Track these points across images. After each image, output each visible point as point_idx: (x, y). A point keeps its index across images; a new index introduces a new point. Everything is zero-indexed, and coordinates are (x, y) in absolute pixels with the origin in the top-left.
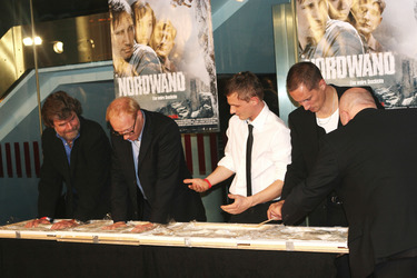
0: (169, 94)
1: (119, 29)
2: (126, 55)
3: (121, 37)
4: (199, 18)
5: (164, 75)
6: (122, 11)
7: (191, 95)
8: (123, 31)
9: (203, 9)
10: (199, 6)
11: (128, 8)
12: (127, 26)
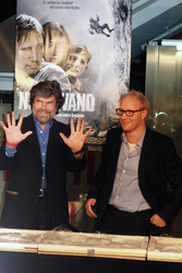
0: (76, 113)
1: (26, 45)
2: (31, 72)
3: (28, 53)
4: (117, 48)
5: (72, 95)
6: (32, 28)
7: (100, 116)
8: (30, 48)
9: (122, 40)
10: (119, 38)
11: (39, 27)
12: (35, 43)
